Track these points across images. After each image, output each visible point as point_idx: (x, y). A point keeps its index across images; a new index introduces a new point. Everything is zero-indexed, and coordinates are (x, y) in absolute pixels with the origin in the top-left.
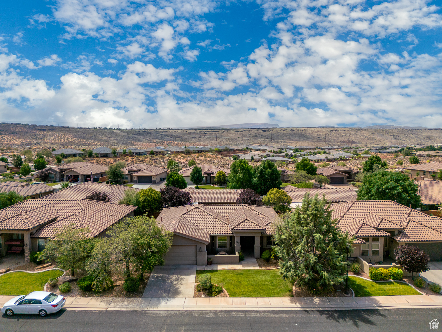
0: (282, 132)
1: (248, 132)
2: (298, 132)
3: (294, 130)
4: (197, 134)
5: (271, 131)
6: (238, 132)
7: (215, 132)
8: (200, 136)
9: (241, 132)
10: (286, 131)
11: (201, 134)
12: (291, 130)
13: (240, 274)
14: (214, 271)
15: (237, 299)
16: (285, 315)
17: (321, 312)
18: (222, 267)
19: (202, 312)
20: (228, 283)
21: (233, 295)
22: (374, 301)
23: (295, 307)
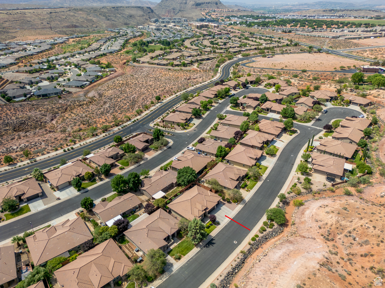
13: (179, 247)
14: (171, 250)
15: (186, 256)
16: (199, 253)
17: (204, 247)
18: (172, 247)
19: (184, 265)
20: (180, 252)
21: (184, 255)
22: (211, 236)
23: (199, 249)
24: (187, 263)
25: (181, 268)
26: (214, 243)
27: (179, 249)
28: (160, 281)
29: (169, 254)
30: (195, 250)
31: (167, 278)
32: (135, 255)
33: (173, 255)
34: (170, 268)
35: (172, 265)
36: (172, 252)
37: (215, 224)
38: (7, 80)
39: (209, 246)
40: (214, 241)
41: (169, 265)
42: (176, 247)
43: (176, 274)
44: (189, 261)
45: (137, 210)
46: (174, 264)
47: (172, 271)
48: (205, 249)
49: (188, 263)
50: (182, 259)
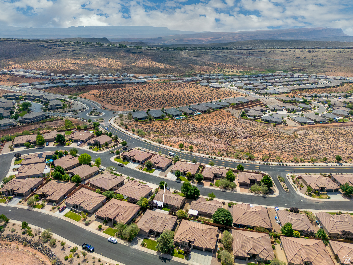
0: (328, 53)
1: (293, 52)
2: (344, 54)
3: (340, 52)
4: (245, 54)
5: (316, 52)
6: (284, 52)
7: (261, 51)
8: (247, 57)
9: (286, 53)
10: (332, 52)
11: (248, 55)
12: (337, 52)
13: (152, 242)
14: (148, 239)
15: (147, 249)
17: (159, 257)
18: (150, 238)
19: (139, 250)
20: (148, 244)
22: (172, 258)
23: (156, 254)
24: (141, 251)
25: (136, 250)
26: (165, 262)
27: (150, 243)
28: (124, 243)
29: (144, 239)
30: (155, 253)
31: (127, 245)
33: (144, 242)
34: (134, 244)
35: (137, 244)
36: (146, 240)
37: (186, 257)
38: (263, 103)
39: (162, 259)
40: (167, 261)
42: (151, 240)
43: (131, 249)
44: (143, 252)
47: (132, 246)
48: (158, 257)
50: (143, 248)
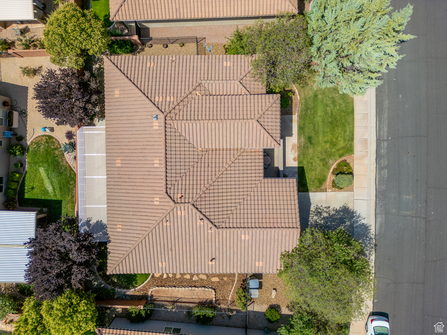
13: (310, 139)
14: (301, 172)
15: (358, 147)
16: (386, 103)
19: (380, 181)
20: (330, 155)
21: (350, 150)
24: (380, 168)
27: (319, 149)
29: (307, 191)
31: (373, 257)
32: (215, 279)
33: (321, 181)
34: (351, 226)
36: (310, 176)
41: (342, 221)
42: (303, 150)
45: (15, 125)
46: (350, 206)
47: (366, 228)
49: (384, 162)
50: (357, 169)
